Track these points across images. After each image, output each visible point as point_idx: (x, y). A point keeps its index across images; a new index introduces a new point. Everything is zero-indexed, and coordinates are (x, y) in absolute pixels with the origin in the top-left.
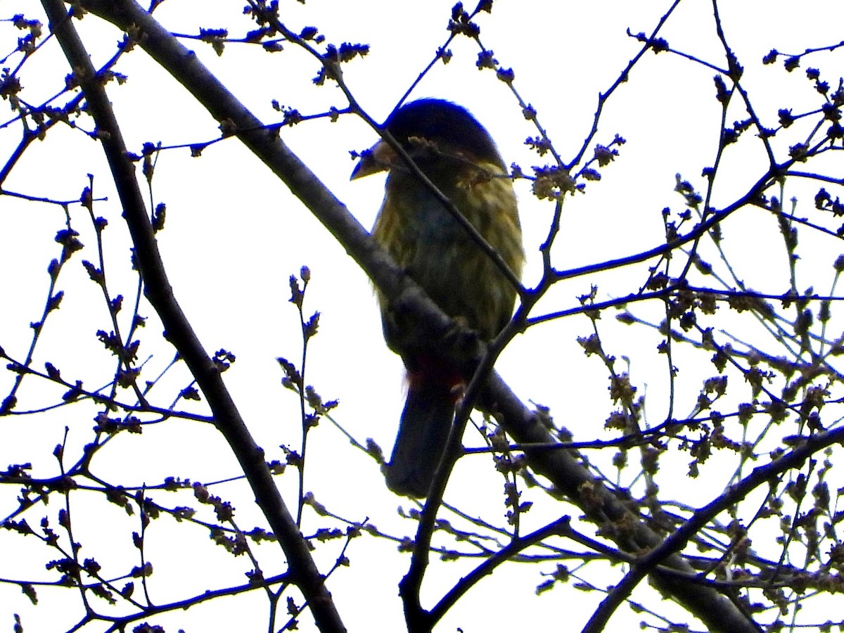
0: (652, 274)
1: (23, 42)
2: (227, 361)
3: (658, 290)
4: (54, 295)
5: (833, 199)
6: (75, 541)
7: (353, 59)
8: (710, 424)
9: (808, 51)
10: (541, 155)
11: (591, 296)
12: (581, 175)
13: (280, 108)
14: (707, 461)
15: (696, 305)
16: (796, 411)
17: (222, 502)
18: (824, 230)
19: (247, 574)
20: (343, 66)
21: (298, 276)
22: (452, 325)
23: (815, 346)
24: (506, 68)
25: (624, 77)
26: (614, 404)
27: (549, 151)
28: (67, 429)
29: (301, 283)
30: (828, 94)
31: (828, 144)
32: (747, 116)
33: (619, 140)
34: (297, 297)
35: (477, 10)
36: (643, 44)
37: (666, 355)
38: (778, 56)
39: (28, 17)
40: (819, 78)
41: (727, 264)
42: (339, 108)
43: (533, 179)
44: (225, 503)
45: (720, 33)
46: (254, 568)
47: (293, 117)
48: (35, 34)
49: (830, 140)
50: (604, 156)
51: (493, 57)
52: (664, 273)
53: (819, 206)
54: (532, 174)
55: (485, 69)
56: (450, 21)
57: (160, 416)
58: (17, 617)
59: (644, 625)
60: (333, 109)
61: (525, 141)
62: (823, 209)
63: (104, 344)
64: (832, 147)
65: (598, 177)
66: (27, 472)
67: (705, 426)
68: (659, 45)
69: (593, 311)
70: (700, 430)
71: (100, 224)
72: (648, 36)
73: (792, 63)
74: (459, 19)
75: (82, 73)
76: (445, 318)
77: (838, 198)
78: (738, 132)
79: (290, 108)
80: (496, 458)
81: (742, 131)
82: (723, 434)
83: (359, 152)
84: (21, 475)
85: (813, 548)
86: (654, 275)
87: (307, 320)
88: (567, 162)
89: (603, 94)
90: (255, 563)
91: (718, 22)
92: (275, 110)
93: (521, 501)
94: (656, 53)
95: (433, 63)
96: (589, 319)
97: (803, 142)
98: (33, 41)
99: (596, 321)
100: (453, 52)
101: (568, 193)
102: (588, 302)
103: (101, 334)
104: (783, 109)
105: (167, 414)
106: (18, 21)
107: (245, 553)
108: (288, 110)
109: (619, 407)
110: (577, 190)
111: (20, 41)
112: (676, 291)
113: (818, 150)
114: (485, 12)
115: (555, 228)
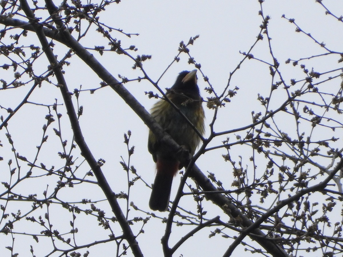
0: (248, 134)
1: (33, 55)
2: (102, 163)
3: (250, 139)
4: (44, 137)
5: (309, 109)
6: (50, 224)
7: (146, 60)
8: (268, 185)
9: (301, 59)
10: (210, 93)
11: (227, 141)
12: (224, 100)
13: (121, 77)
14: (266, 197)
15: (263, 144)
16: (297, 181)
17: (101, 211)
18: (306, 119)
19: (109, 236)
20: (143, 62)
21: (127, 134)
22: (181, 148)
23: (305, 152)
24: (198, 64)
25: (238, 67)
26: (235, 178)
27: (213, 92)
28: (48, 185)
29: (128, 136)
30: (308, 73)
31: (308, 90)
32: (280, 80)
33: (237, 88)
34: (127, 141)
35: (189, 44)
36: (245, 56)
37: (252, 161)
38: (290, 61)
39: (35, 46)
40: (305, 68)
41: (275, 124)
42: (141, 77)
43: (207, 102)
44: (102, 211)
45: (271, 52)
46: (112, 234)
47: (126, 80)
48: (38, 52)
49: (309, 89)
50: (232, 94)
51: (194, 60)
52: (252, 133)
53: (305, 112)
54: (207, 100)
55: (191, 64)
56: (179, 47)
57: (80, 181)
58: (31, 247)
59: (246, 250)
60: (139, 78)
61: (205, 89)
62: (306, 113)
63: (60, 157)
64: (310, 92)
65: (229, 101)
66: (35, 197)
67: (266, 185)
68: (251, 57)
69: (228, 146)
70: (264, 187)
71: (59, 116)
72: (247, 53)
73: (295, 63)
74: (182, 47)
75: (53, 65)
76: (178, 146)
77: (311, 109)
78: (277, 85)
79: (124, 77)
80: (194, 196)
81: (279, 85)
82: (272, 188)
83: (148, 92)
84: (33, 198)
85: (304, 224)
86: (249, 134)
87: (130, 149)
88: (219, 96)
89: (231, 73)
90: (112, 232)
91: (271, 49)
92: (119, 78)
93: (203, 211)
94: (249, 59)
95: (173, 62)
96: (226, 149)
97: (299, 89)
98: (37, 54)
99: (229, 150)
100: (180, 58)
101: (219, 106)
102: (226, 143)
103: (60, 153)
104: (293, 79)
105: (82, 181)
106: (32, 47)
107: (109, 228)
108: (124, 78)
109: (237, 179)
110: (222, 105)
111: (32, 54)
112: (256, 140)
113: (304, 92)
114: (191, 44)
115: (215, 118)
